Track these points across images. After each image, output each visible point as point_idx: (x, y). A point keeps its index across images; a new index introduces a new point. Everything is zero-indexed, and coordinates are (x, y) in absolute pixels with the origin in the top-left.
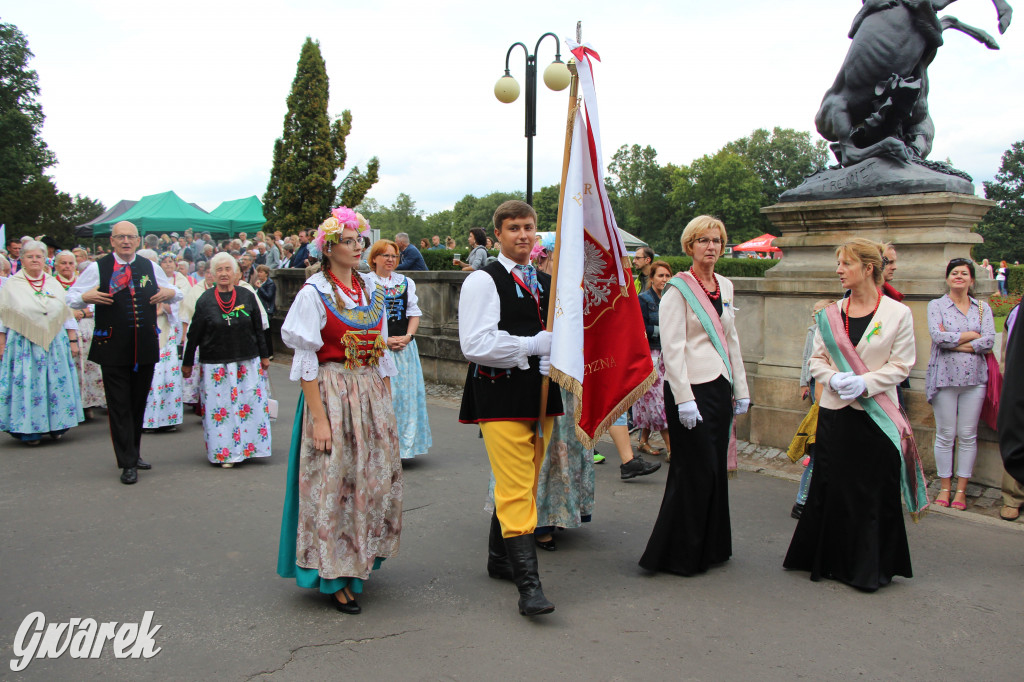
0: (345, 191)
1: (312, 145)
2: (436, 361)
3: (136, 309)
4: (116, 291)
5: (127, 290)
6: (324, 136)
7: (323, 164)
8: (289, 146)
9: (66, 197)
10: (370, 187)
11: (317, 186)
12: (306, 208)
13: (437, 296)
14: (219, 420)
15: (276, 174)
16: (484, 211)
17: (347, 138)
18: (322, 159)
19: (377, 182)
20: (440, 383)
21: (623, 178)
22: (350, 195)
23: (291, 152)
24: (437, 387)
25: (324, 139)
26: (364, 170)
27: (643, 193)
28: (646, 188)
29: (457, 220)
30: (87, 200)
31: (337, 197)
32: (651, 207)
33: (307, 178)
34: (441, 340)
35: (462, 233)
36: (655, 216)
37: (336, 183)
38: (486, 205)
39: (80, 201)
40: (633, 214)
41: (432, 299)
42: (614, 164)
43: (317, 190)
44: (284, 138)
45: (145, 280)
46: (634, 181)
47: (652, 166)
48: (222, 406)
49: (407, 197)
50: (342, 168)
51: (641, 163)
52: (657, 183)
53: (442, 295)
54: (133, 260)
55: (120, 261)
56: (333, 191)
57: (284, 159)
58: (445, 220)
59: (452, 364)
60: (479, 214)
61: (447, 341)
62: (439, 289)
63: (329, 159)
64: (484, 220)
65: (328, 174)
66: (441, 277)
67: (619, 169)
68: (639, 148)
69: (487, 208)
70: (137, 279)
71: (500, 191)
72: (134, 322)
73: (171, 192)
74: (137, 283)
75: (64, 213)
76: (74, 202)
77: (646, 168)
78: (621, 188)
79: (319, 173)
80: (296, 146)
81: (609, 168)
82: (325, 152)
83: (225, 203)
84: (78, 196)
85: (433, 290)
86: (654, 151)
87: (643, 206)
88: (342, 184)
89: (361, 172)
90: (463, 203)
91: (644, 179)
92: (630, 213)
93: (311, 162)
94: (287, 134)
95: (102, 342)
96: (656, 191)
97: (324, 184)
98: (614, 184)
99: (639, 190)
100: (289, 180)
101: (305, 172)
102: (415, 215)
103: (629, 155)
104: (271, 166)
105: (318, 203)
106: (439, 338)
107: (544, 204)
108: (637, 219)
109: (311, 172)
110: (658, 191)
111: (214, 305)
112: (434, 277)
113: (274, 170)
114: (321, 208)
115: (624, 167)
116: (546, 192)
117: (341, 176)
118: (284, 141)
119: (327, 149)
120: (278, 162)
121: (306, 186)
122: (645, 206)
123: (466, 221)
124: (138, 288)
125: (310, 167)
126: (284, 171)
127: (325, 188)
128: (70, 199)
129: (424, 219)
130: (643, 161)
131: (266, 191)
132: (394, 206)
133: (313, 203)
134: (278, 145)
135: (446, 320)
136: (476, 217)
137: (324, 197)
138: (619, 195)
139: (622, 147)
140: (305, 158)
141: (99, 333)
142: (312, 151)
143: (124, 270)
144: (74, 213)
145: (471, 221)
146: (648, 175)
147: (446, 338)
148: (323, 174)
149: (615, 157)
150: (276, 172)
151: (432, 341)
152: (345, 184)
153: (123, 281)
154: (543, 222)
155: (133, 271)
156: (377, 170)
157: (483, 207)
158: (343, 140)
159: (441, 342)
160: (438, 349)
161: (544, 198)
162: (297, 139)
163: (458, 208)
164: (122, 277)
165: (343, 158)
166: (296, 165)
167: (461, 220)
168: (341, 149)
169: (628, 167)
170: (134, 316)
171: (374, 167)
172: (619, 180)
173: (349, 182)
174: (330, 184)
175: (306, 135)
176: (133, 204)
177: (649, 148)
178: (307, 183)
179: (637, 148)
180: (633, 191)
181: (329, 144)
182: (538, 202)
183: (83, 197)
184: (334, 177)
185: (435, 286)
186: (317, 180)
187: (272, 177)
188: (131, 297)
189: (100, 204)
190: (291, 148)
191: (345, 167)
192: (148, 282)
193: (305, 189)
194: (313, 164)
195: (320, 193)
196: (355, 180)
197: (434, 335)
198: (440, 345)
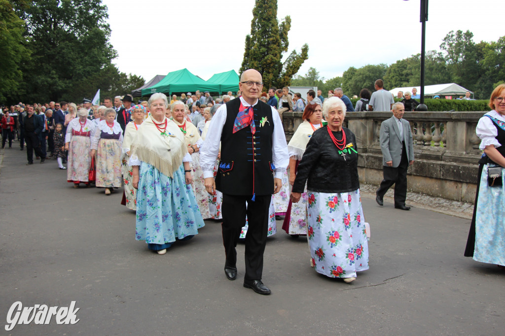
0: (288, 65)
1: (268, 38)
2: (364, 169)
3: (255, 146)
4: (239, 129)
5: (248, 128)
6: (275, 32)
7: (275, 49)
8: (254, 39)
9: (124, 75)
10: (303, 62)
11: (272, 62)
12: (265, 76)
13: (365, 128)
14: (333, 241)
15: (247, 56)
16: (361, 76)
17: (289, 32)
18: (275, 46)
19: (307, 59)
20: (367, 184)
21: (450, 52)
22: (291, 67)
23: (255, 42)
24: (366, 186)
25: (275, 34)
26: (299, 52)
27: (464, 61)
28: (465, 58)
29: (345, 82)
30: (135, 76)
31: (283, 69)
32: (469, 70)
33: (266, 58)
34: (368, 156)
35: (348, 90)
36: (471, 76)
37: (283, 61)
38: (362, 73)
39: (131, 77)
40: (456, 75)
41: (362, 129)
42: (444, 44)
43: (272, 65)
44: (251, 34)
45: (264, 121)
46: (457, 53)
47: (470, 44)
48: (336, 230)
49: (314, 69)
50: (286, 51)
51: (462, 42)
52: (473, 54)
53: (368, 127)
54: (256, 103)
55: (245, 104)
56: (281, 65)
57: (251, 47)
58: (337, 82)
59: (376, 171)
60: (358, 78)
61: (372, 157)
62: (366, 123)
63: (279, 46)
64: (361, 82)
65: (278, 55)
66: (368, 116)
67: (447, 47)
68: (461, 32)
69: (363, 74)
70: (257, 120)
71: (371, 64)
72: (252, 157)
73: (185, 70)
74: (257, 123)
75: (123, 84)
76: (128, 78)
77: (466, 45)
78: (449, 58)
79: (273, 55)
80: (259, 39)
81: (440, 46)
82: (276, 42)
83: (215, 75)
84: (130, 75)
85: (362, 124)
86: (471, 33)
87: (463, 70)
88: (286, 61)
89: (298, 53)
90: (348, 72)
91: (464, 52)
92: (454, 74)
93: (268, 48)
94: (253, 32)
95: (226, 173)
96: (472, 59)
97: (276, 61)
98: (444, 57)
99: (460, 59)
100: (255, 59)
101: (264, 54)
102: (319, 80)
103: (454, 37)
104: (244, 52)
105: (272, 72)
106: (367, 154)
107: (398, 71)
108: (459, 78)
109: (268, 54)
110: (474, 59)
111: (329, 142)
112: (363, 116)
113: (245, 54)
114: (274, 76)
115: (450, 45)
116: (400, 63)
117: (285, 56)
118: (251, 36)
119: (277, 40)
120: (248, 49)
121: (265, 63)
122: (465, 69)
123: (350, 82)
124: (257, 128)
125: (267, 51)
126: (251, 54)
127: (276, 64)
128: (126, 76)
129: (324, 82)
130: (464, 41)
131: (241, 66)
132: (306, 75)
133: (269, 73)
134: (248, 38)
135: (371, 143)
136: (356, 81)
137: (276, 69)
138: (447, 63)
139: (450, 33)
140: (264, 46)
141: (223, 166)
142: (268, 41)
143: (247, 112)
144: (128, 84)
145: (353, 83)
146: (467, 50)
147: (371, 154)
148: (275, 55)
149: (445, 39)
150: (247, 55)
151: (362, 157)
152: (288, 61)
153: (245, 120)
154: (397, 82)
155: (255, 112)
156: (307, 51)
157: (360, 74)
158: (286, 34)
159: (368, 157)
160: (366, 162)
161: (398, 67)
162: (259, 34)
163: (345, 75)
164: (245, 116)
165: (287, 45)
166: (259, 50)
167: (347, 82)
168: (285, 39)
169: (454, 45)
170: (252, 151)
171: (305, 50)
172: (447, 54)
173: (290, 60)
174: (279, 61)
175: (264, 32)
176: (163, 77)
177: (468, 32)
178: (266, 61)
179: (459, 32)
180: (457, 61)
181: (278, 37)
182: (395, 70)
183: (133, 75)
184: (281, 57)
185: (363, 121)
186: (272, 59)
187: (245, 58)
188: (251, 135)
189: (142, 78)
190: (255, 40)
191: (288, 50)
192: (266, 123)
193: (265, 64)
194: (269, 49)
195: (274, 67)
196: (294, 58)
197: (363, 152)
198: (367, 159)
